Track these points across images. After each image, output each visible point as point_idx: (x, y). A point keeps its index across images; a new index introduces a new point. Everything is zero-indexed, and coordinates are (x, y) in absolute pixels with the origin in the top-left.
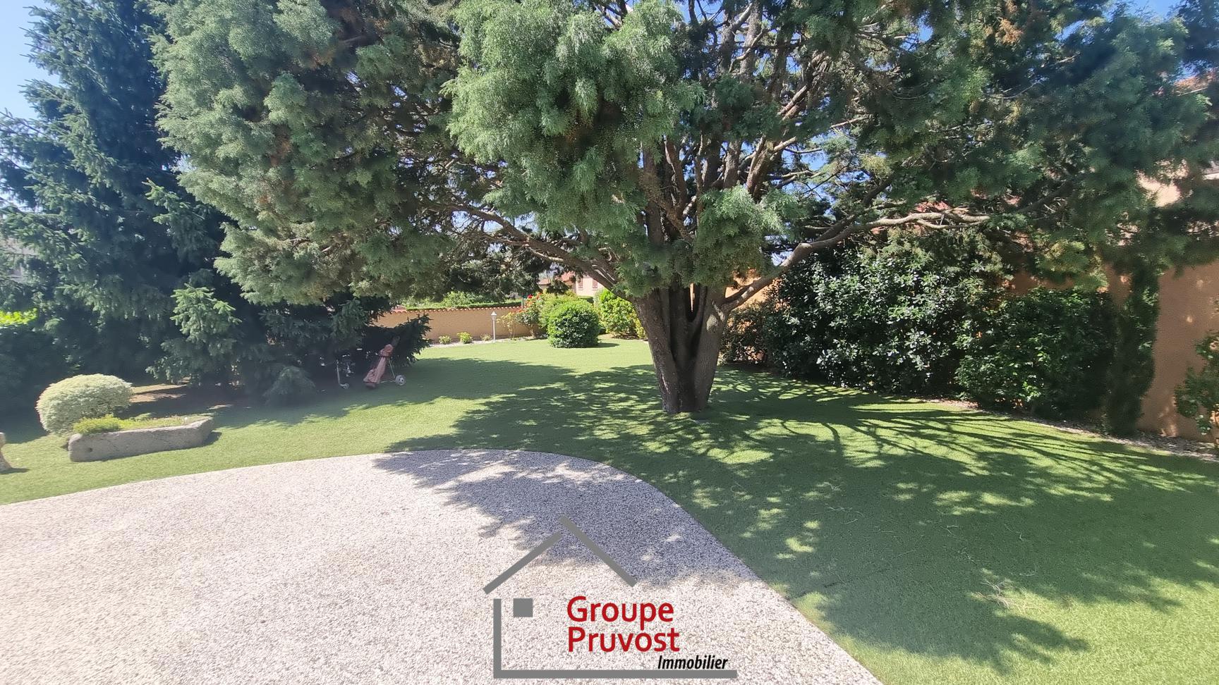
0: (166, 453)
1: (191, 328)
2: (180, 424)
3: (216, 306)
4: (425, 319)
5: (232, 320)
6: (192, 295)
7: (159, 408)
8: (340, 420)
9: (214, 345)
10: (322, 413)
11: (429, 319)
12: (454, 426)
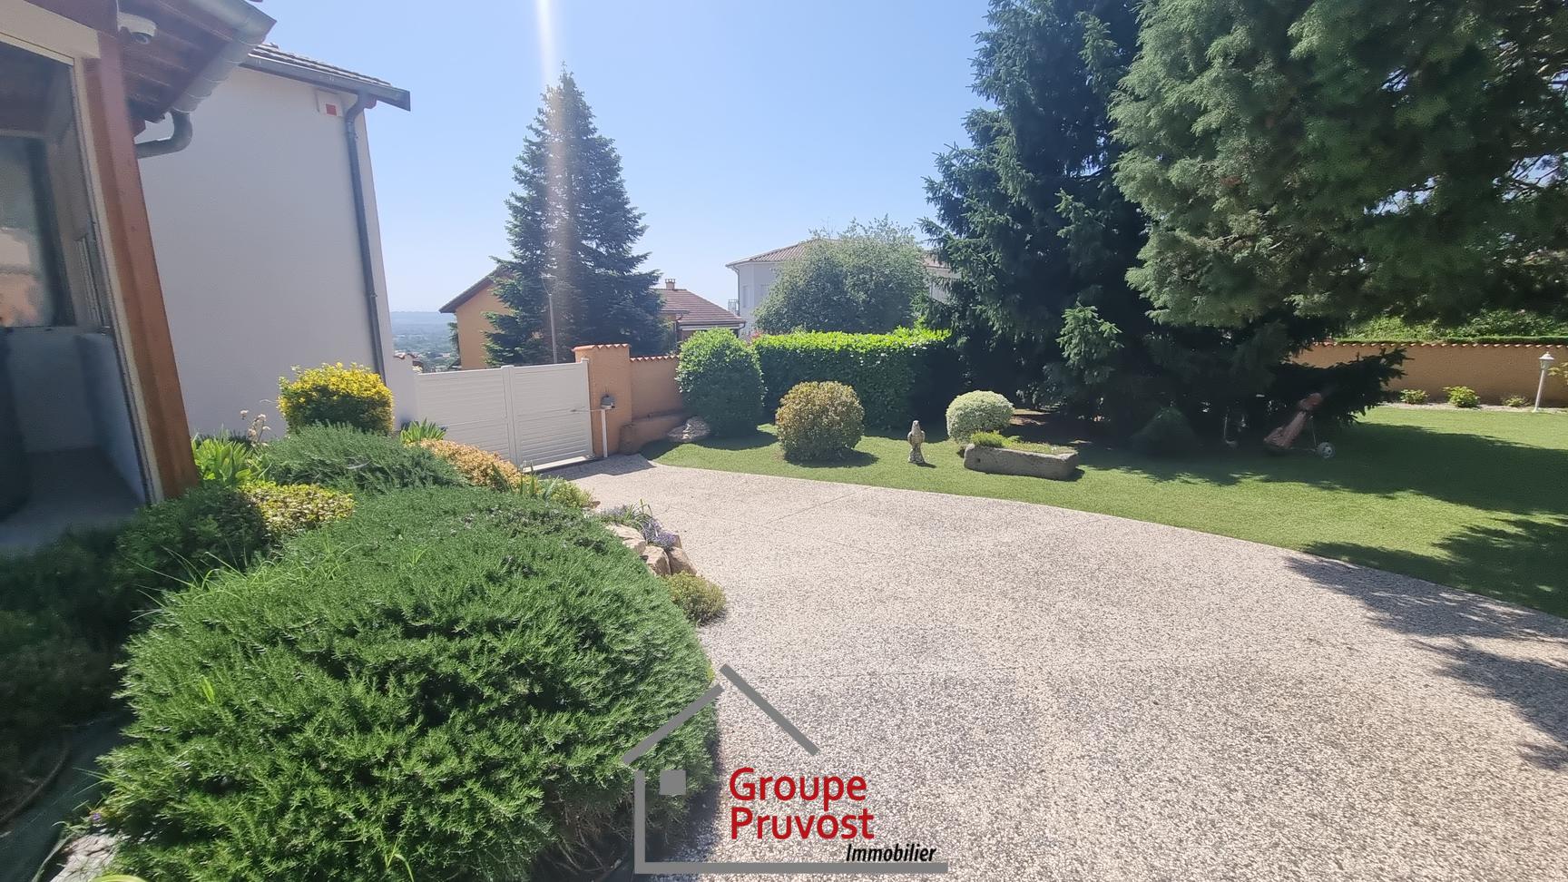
0: (1036, 479)
1: (1071, 352)
2: (1050, 453)
3: (1103, 328)
4: (1398, 356)
5: (1114, 345)
6: (1081, 315)
7: (1027, 433)
8: (1227, 489)
9: (1091, 373)
10: (1200, 474)
11: (1404, 358)
12: (1442, 546)
